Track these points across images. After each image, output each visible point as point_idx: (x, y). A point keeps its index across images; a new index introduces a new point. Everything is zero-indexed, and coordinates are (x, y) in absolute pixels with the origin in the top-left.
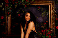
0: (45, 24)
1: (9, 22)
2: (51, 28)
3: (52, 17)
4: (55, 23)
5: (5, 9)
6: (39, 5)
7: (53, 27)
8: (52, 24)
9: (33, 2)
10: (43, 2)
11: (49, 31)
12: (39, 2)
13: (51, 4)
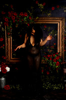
0: (52, 48)
1: (9, 45)
2: (59, 53)
3: (61, 38)
4: (65, 46)
5: (4, 29)
6: (44, 24)
7: (62, 51)
8: (61, 47)
9: (38, 19)
10: (50, 19)
11: (57, 56)
12: (45, 19)
13: (61, 22)
